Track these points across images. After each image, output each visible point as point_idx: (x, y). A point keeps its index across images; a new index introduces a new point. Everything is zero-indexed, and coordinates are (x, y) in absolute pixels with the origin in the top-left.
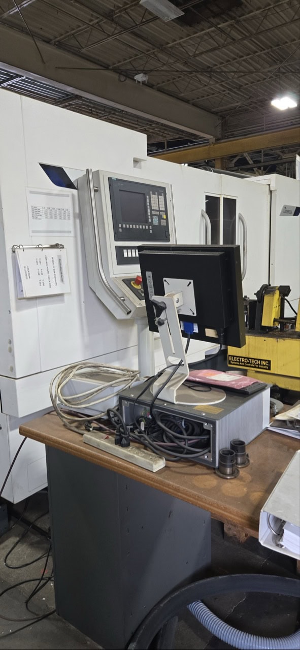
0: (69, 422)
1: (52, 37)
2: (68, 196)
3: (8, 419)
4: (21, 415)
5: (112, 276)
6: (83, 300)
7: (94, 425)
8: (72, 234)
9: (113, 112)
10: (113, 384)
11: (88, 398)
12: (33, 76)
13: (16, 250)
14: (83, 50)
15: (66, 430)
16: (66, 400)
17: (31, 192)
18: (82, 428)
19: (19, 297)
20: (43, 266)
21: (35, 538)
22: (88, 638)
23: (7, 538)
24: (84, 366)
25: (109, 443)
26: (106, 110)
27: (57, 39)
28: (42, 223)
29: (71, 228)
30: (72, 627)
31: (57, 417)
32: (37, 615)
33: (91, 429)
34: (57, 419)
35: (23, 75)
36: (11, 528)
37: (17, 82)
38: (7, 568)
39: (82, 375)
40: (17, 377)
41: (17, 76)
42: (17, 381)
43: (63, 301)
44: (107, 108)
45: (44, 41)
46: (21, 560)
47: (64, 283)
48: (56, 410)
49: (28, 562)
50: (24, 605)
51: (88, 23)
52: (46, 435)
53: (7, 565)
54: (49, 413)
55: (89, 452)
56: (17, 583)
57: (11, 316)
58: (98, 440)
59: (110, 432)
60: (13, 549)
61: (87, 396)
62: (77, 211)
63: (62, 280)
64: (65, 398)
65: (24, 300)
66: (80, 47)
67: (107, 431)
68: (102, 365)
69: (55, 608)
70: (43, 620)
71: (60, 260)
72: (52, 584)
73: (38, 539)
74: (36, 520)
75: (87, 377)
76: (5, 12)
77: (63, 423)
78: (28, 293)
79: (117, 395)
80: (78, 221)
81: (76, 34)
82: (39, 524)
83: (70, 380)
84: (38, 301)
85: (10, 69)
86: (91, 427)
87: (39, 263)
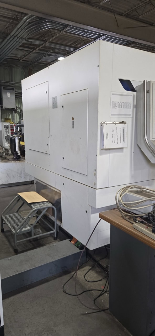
0: (125, 215)
1: (123, 12)
2: (131, 95)
3: (91, 208)
4: (97, 207)
5: (151, 139)
6: (133, 151)
7: (138, 219)
8: (131, 116)
9: (152, 49)
10: (151, 199)
11: (137, 205)
12: (111, 34)
13: (103, 124)
14: (140, 17)
15: (123, 219)
16: (124, 204)
17: (113, 94)
18: (132, 220)
19: (102, 148)
20: (115, 133)
21: (99, 270)
22: (125, 328)
23: (85, 266)
24: (134, 187)
25: (148, 231)
26: (149, 48)
27: (126, 13)
28: (116, 111)
29: (131, 113)
30: (117, 320)
31: (119, 212)
32: (100, 308)
33: (137, 221)
34: (119, 213)
35: (106, 34)
36: (87, 261)
37: (103, 38)
38: (85, 281)
39: (132, 192)
40: (97, 188)
41: (104, 35)
42: (97, 190)
43: (123, 151)
44: (149, 47)
45: (120, 15)
46: (92, 278)
47: (124, 142)
48: (118, 208)
49: (95, 281)
50: (93, 302)
51: (144, 1)
52: (113, 220)
53: (85, 279)
54: (113, 209)
55: (136, 234)
56: (89, 289)
57: (97, 157)
58: (142, 228)
59: (148, 225)
60: (88, 272)
61: (136, 203)
62: (135, 104)
63: (124, 140)
64: (124, 203)
65: (104, 150)
66: (138, 15)
67: (147, 224)
68: (144, 188)
69: (108, 307)
70: (102, 312)
71: (124, 130)
72: (107, 295)
73: (100, 270)
74: (99, 260)
75: (135, 193)
76: (101, 2)
77: (121, 215)
78: (106, 147)
79: (153, 205)
80: (135, 109)
81: (136, 9)
82: (101, 263)
83: (126, 194)
84: (110, 151)
85: (101, 32)
86: (137, 220)
87: (113, 131)
